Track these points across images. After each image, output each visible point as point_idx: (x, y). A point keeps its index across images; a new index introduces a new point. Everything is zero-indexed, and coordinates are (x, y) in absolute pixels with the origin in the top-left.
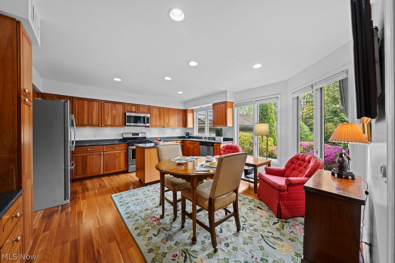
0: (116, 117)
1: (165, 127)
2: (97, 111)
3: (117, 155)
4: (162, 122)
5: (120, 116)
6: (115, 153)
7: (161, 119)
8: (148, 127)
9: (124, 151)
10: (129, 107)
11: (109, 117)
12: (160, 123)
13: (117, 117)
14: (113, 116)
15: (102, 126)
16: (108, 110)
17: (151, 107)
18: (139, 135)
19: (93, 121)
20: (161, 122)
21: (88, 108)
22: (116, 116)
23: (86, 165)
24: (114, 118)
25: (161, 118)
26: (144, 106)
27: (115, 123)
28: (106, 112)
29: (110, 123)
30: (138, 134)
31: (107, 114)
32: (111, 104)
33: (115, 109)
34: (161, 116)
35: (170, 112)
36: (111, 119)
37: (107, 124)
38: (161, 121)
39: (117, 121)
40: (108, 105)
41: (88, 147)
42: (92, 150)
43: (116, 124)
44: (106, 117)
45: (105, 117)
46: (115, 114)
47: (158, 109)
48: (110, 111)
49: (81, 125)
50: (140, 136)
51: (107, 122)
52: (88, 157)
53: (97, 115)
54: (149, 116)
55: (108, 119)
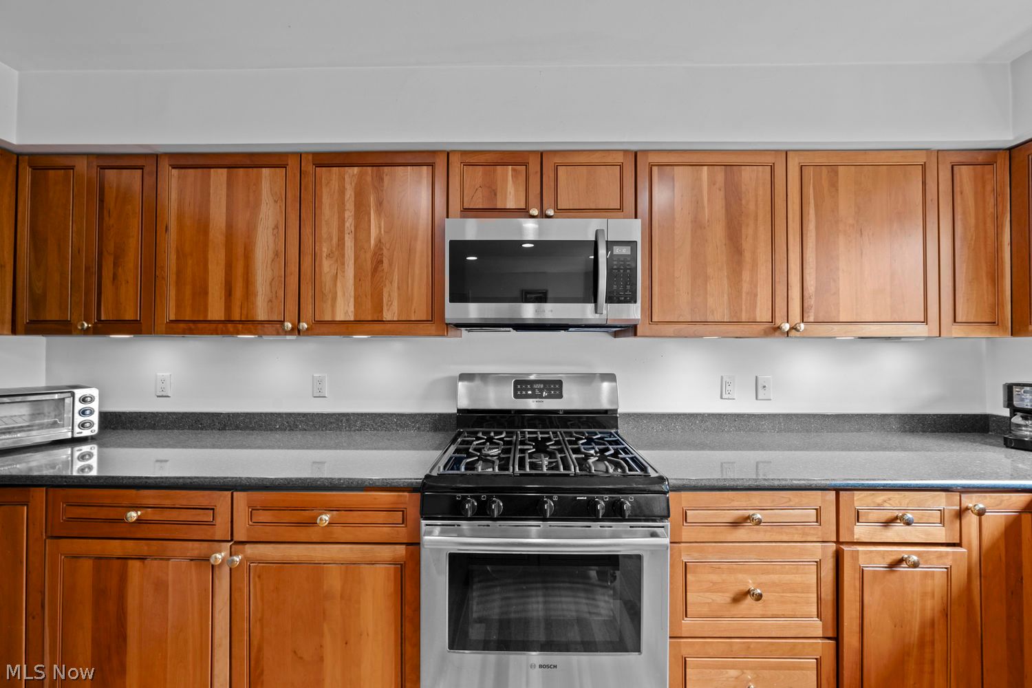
0: (386, 261)
1: (786, 327)
2: (276, 227)
3: (334, 581)
4: (753, 283)
5: (411, 251)
6: (317, 567)
7: (747, 256)
8: (629, 329)
9: (386, 552)
10: (476, 176)
11: (343, 264)
12: (740, 292)
13: (390, 264)
14: (369, 256)
15: (296, 331)
16: (336, 216)
17: (653, 159)
18: (560, 396)
19: (256, 295)
20: (745, 287)
21: (227, 209)
22: (385, 252)
23: (122, 636)
24: (373, 270)
25: (747, 245)
26: (595, 159)
27: (379, 307)
28: (324, 230)
29: (352, 307)
30: (554, 387)
31: (335, 240)
32: (356, 170)
33: (380, 203)
34: (748, 232)
35: (834, 185)
36: (358, 278)
37: (328, 318)
38: (746, 276)
39: (395, 294)
40: (342, 179)
42: (151, 514)
43: (387, 316)
44: (327, 266)
45: (321, 265)
46: (379, 241)
47: (720, 174)
48: (349, 223)
49: (191, 325)
50: (573, 399)
51: (334, 299)
53: (277, 254)
54: (632, 229)
55: (335, 277)
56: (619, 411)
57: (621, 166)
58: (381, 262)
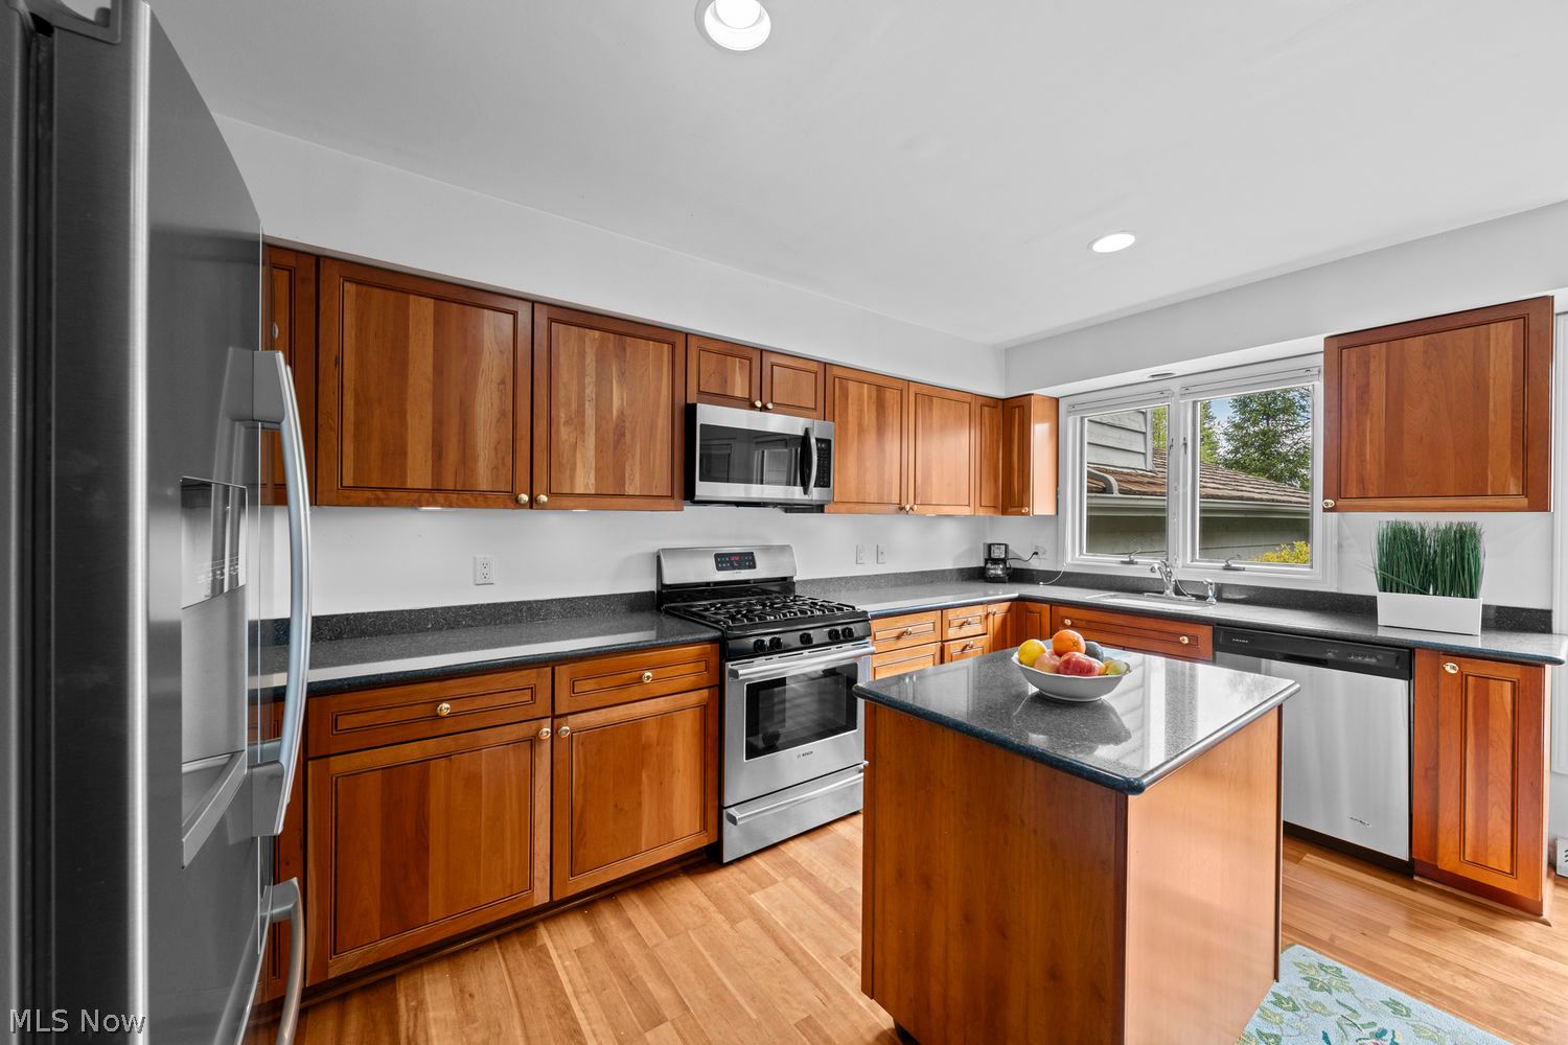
0: (628, 436)
1: (906, 508)
2: (503, 382)
3: (651, 732)
4: (891, 476)
5: (653, 427)
6: (636, 724)
9: (693, 698)
10: (710, 363)
11: (583, 433)
13: (633, 439)
14: (611, 426)
15: (533, 503)
16: (575, 382)
17: (837, 372)
18: (754, 566)
19: (475, 459)
20: (887, 479)
21: (435, 350)
22: (627, 424)
24: (615, 443)
26: (799, 364)
27: (621, 481)
28: (562, 394)
29: (592, 480)
30: (748, 560)
31: (574, 405)
32: (597, 334)
33: (622, 376)
34: (888, 437)
35: (931, 409)
36: (599, 449)
37: (567, 490)
39: (637, 468)
40: (582, 340)
41: (435, 685)
43: (629, 490)
44: (565, 434)
45: (558, 431)
46: (621, 413)
47: (873, 391)
48: (590, 391)
49: (380, 494)
50: (762, 571)
51: (573, 469)
52: (439, 770)
53: (503, 414)
55: (574, 447)
56: (795, 579)
57: (816, 373)
58: (623, 435)
